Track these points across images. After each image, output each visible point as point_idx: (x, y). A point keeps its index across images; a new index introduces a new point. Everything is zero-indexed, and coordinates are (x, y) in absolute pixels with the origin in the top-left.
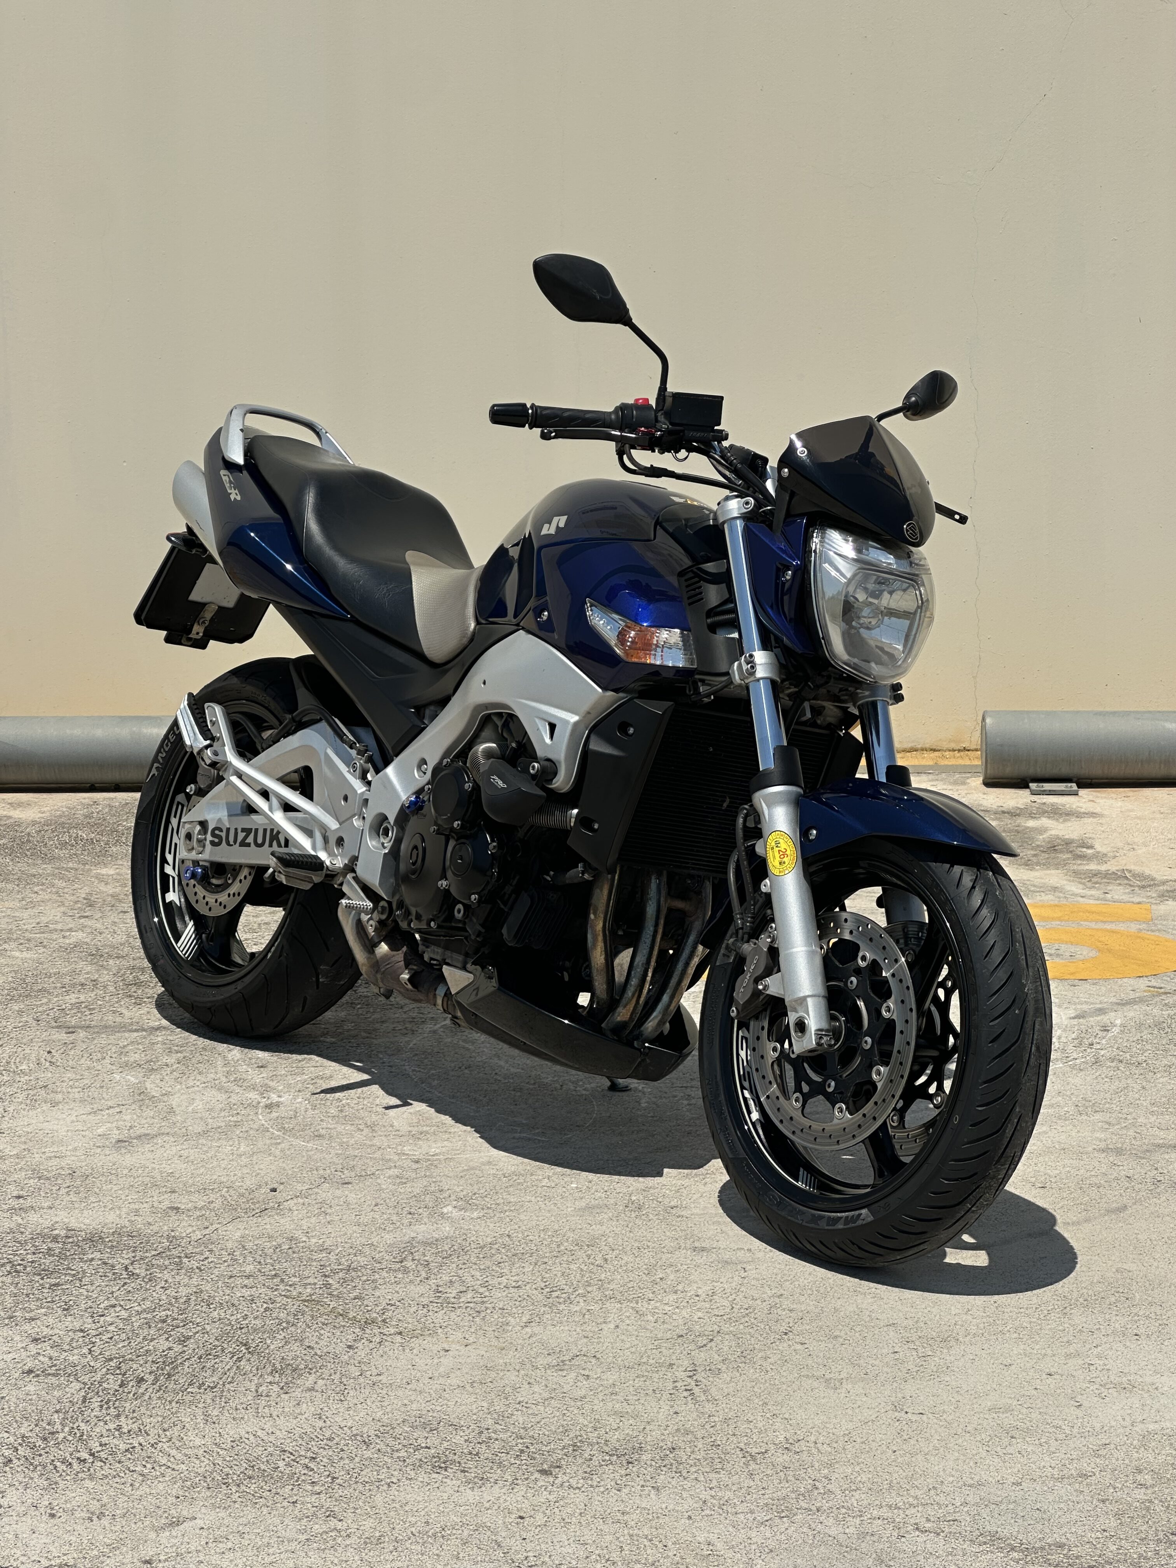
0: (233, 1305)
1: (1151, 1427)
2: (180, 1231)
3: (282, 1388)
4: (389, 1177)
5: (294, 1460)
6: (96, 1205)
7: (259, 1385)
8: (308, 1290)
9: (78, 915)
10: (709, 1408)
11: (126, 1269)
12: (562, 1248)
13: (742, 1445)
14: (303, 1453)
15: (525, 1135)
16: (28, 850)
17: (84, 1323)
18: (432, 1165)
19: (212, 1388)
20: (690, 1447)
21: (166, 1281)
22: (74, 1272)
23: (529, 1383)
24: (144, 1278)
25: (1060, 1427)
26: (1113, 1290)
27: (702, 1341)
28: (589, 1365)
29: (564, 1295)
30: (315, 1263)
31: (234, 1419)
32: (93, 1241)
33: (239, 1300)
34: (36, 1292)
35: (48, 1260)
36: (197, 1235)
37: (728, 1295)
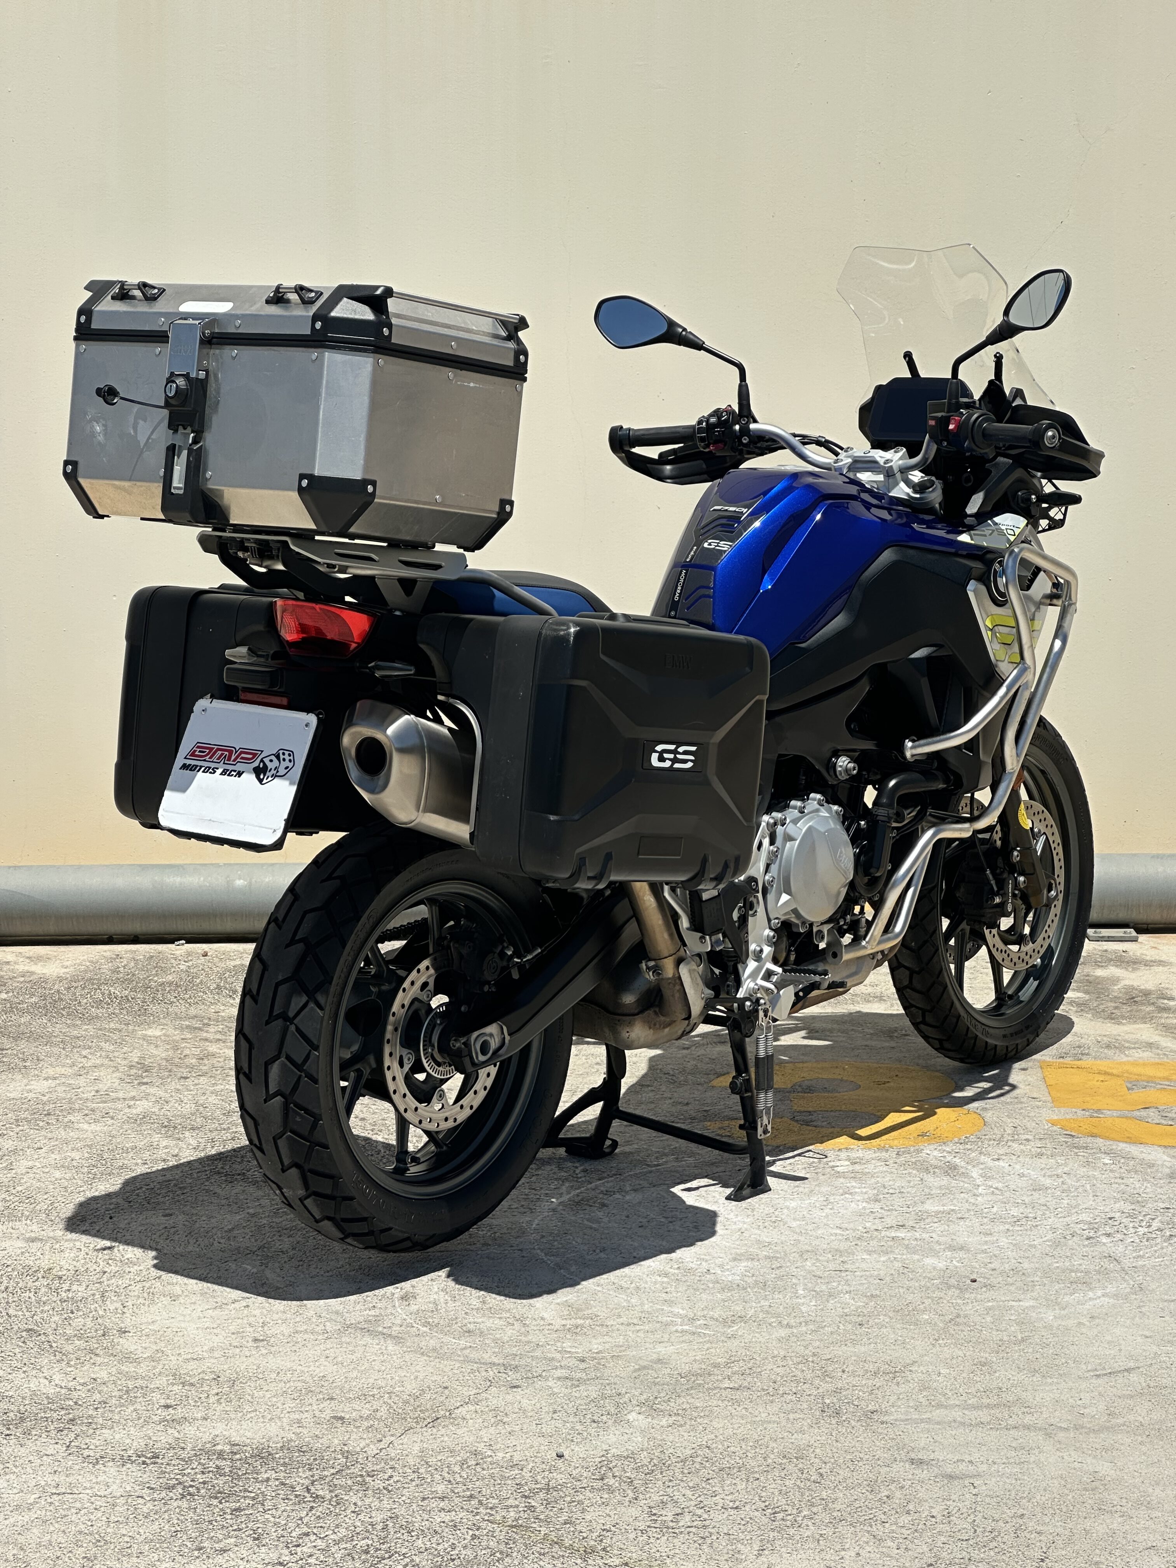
0: (436, 1532)
2: (355, 1444)
4: (559, 1378)
6: (253, 1414)
8: (512, 1514)
9: (136, 1082)
11: (308, 1490)
12: (770, 1461)
15: (686, 1327)
16: (63, 1009)
17: (281, 1554)
18: (599, 1364)
21: (355, 1504)
22: (253, 1495)
24: (330, 1501)
29: (789, 1518)
30: (509, 1482)
32: (262, 1458)
33: (441, 1527)
34: (218, 1518)
35: (221, 1481)
36: (373, 1450)
37: (965, 1515)
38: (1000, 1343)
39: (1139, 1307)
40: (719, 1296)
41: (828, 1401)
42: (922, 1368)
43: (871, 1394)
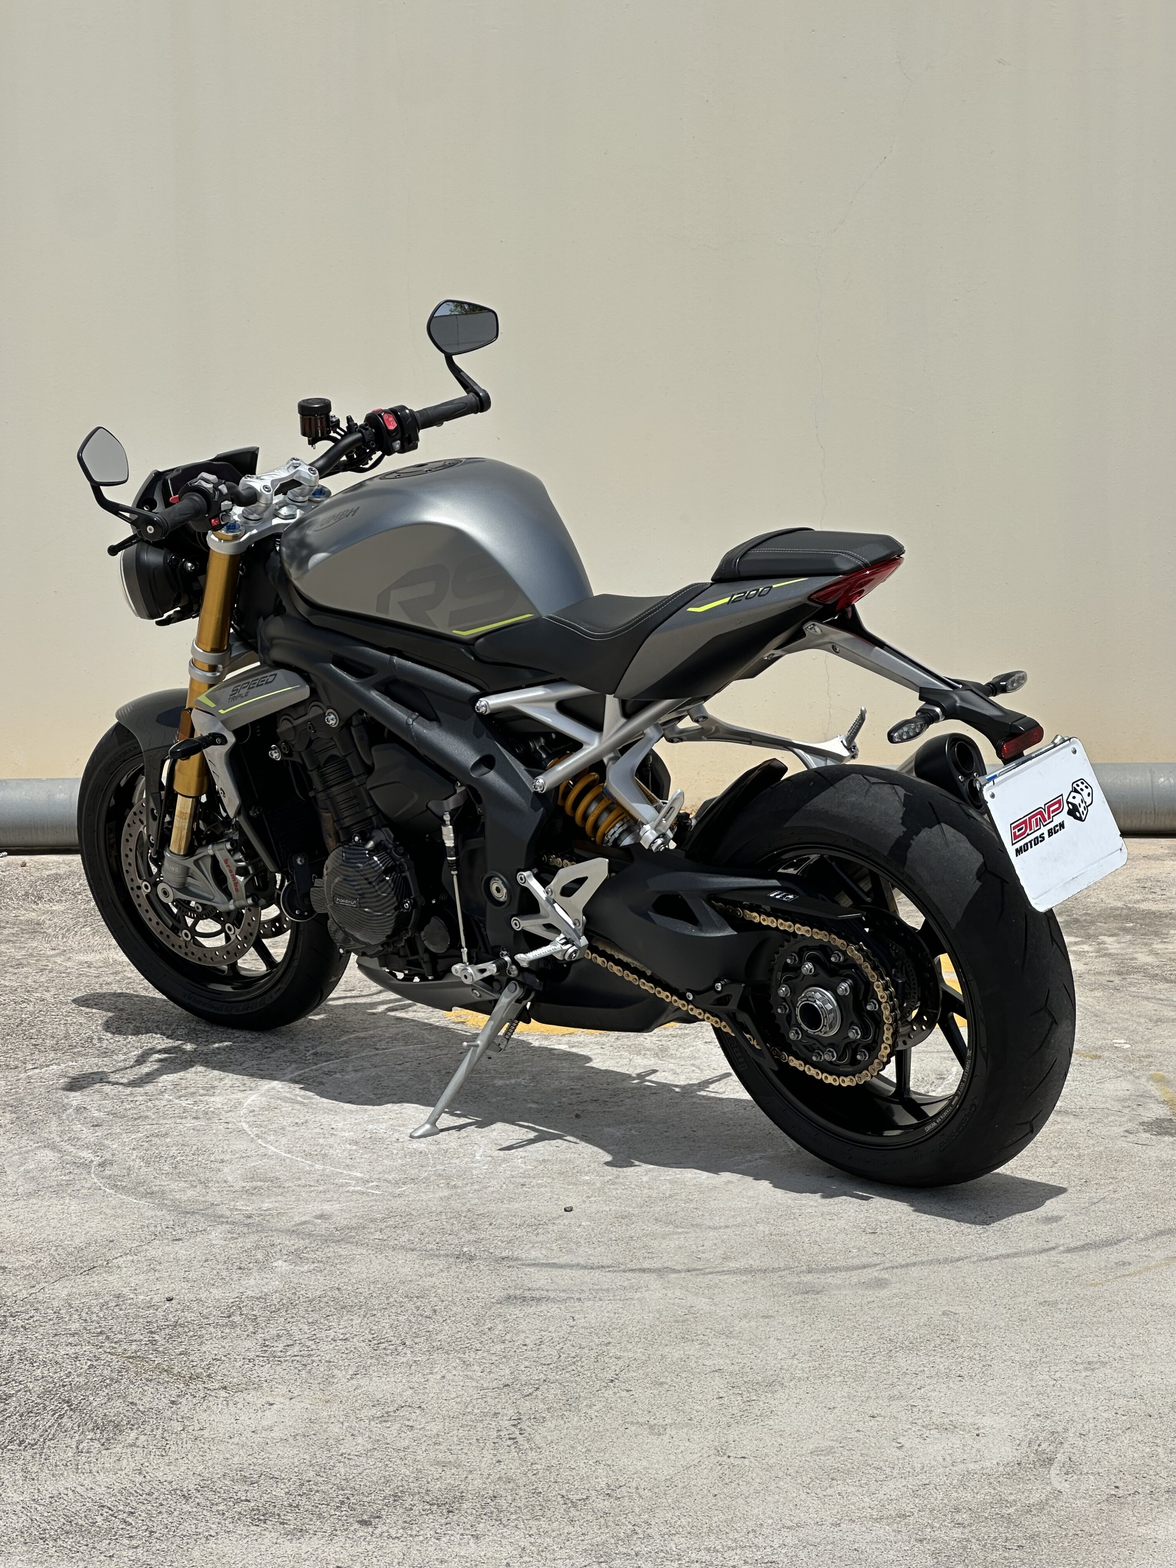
0: (57, 1363)
1: (972, 1466)
2: (8, 1290)
3: (103, 1445)
4: (221, 1233)
5: (112, 1515)
7: (80, 1442)
8: (133, 1347)
10: (532, 1455)
12: (391, 1300)
13: (564, 1492)
14: (121, 1508)
15: (359, 1188)
18: (264, 1219)
19: (33, 1445)
20: (511, 1495)
23: (352, 1435)
25: (881, 1468)
26: (939, 1332)
27: (527, 1390)
28: (414, 1416)
29: (391, 1347)
30: (141, 1320)
31: (53, 1475)
33: (63, 1358)
36: (25, 1294)
37: (555, 1343)
38: (647, 1199)
40: (400, 1161)
42: (565, 1221)
43: (508, 1243)
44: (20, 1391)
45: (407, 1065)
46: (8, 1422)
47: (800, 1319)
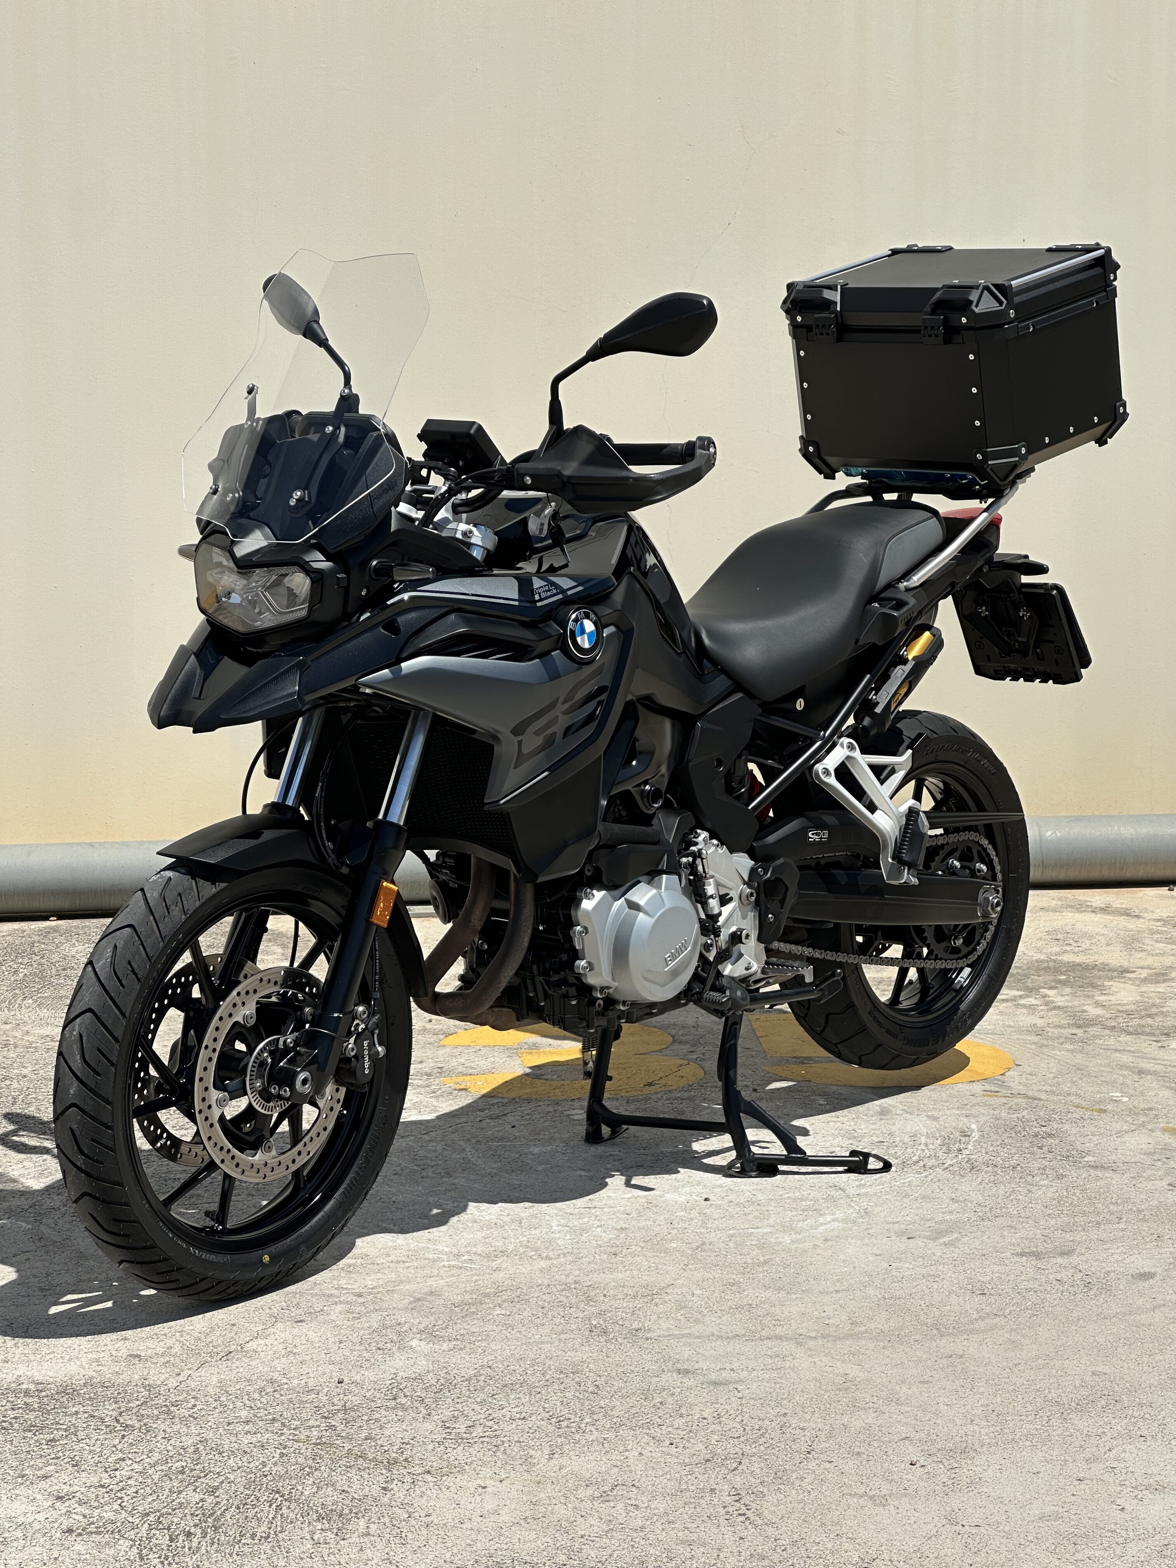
0: (245, 1452)
2: (155, 1378)
3: (337, 1535)
4: (340, 1313)
6: (51, 1356)
7: (312, 1533)
8: (315, 1433)
10: (770, 1531)
11: (117, 1421)
12: (548, 1377)
15: (453, 1263)
17: (101, 1478)
18: (376, 1298)
19: (266, 1538)
21: (164, 1431)
22: (64, 1427)
23: (582, 1516)
24: (140, 1429)
25: (1115, 1531)
26: (1099, 1393)
27: (731, 1464)
28: (632, 1495)
29: (573, 1425)
30: (308, 1405)
32: (68, 1394)
33: (249, 1447)
34: (35, 1449)
35: (32, 1416)
36: (173, 1382)
37: (733, 1416)
38: (745, 1266)
39: (867, 1229)
40: (479, 1234)
41: (594, 1322)
42: (676, 1290)
43: (633, 1314)
44: (222, 1482)
45: (433, 1134)
46: (228, 1515)
47: (957, 1383)
